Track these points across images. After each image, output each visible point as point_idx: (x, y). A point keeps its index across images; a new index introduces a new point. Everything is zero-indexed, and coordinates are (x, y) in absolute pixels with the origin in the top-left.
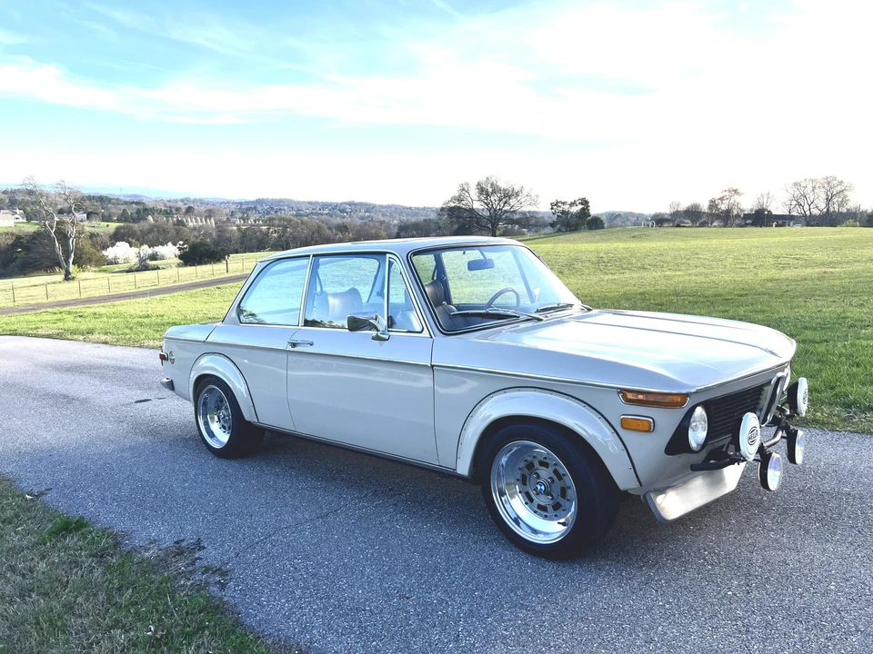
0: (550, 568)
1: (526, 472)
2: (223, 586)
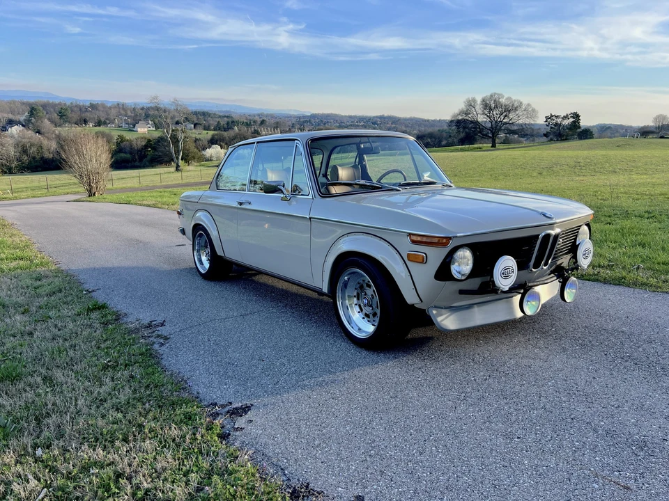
0: (364, 353)
1: (359, 291)
2: (162, 345)
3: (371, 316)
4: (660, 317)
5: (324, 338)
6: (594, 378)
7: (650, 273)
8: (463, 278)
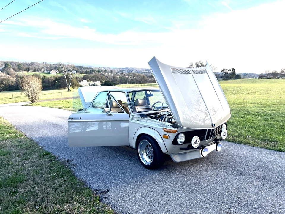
0: (148, 171)
1: (146, 148)
2: (74, 168)
3: (151, 157)
4: (252, 156)
5: (134, 165)
6: (226, 178)
7: (252, 139)
8: (182, 144)
